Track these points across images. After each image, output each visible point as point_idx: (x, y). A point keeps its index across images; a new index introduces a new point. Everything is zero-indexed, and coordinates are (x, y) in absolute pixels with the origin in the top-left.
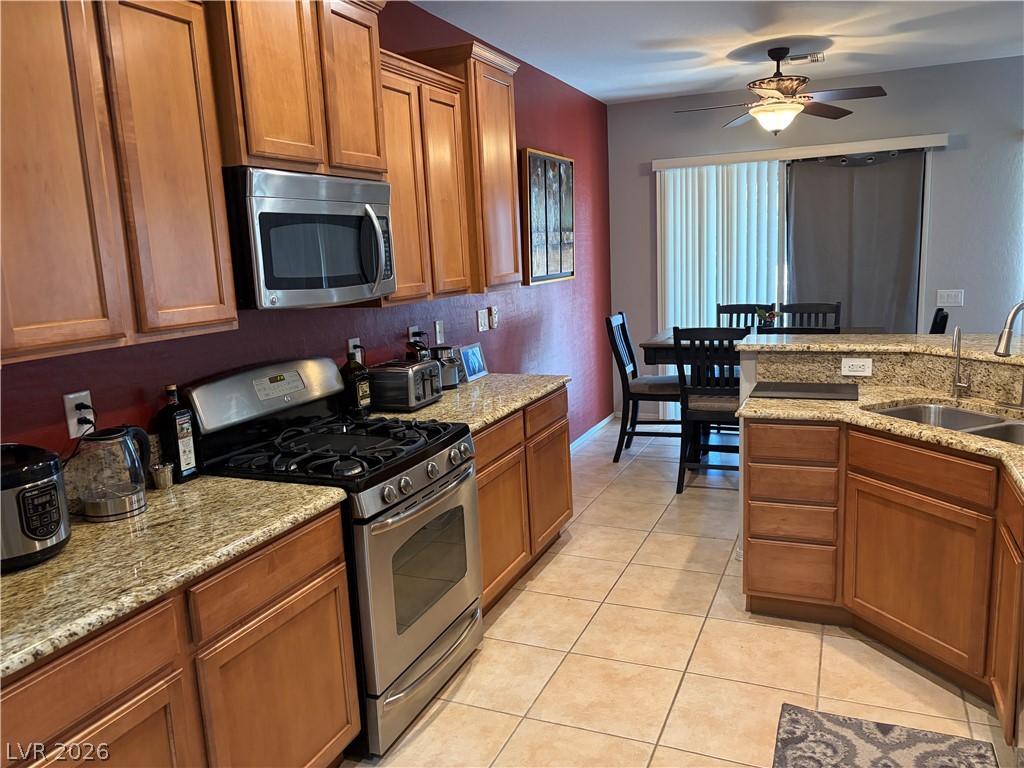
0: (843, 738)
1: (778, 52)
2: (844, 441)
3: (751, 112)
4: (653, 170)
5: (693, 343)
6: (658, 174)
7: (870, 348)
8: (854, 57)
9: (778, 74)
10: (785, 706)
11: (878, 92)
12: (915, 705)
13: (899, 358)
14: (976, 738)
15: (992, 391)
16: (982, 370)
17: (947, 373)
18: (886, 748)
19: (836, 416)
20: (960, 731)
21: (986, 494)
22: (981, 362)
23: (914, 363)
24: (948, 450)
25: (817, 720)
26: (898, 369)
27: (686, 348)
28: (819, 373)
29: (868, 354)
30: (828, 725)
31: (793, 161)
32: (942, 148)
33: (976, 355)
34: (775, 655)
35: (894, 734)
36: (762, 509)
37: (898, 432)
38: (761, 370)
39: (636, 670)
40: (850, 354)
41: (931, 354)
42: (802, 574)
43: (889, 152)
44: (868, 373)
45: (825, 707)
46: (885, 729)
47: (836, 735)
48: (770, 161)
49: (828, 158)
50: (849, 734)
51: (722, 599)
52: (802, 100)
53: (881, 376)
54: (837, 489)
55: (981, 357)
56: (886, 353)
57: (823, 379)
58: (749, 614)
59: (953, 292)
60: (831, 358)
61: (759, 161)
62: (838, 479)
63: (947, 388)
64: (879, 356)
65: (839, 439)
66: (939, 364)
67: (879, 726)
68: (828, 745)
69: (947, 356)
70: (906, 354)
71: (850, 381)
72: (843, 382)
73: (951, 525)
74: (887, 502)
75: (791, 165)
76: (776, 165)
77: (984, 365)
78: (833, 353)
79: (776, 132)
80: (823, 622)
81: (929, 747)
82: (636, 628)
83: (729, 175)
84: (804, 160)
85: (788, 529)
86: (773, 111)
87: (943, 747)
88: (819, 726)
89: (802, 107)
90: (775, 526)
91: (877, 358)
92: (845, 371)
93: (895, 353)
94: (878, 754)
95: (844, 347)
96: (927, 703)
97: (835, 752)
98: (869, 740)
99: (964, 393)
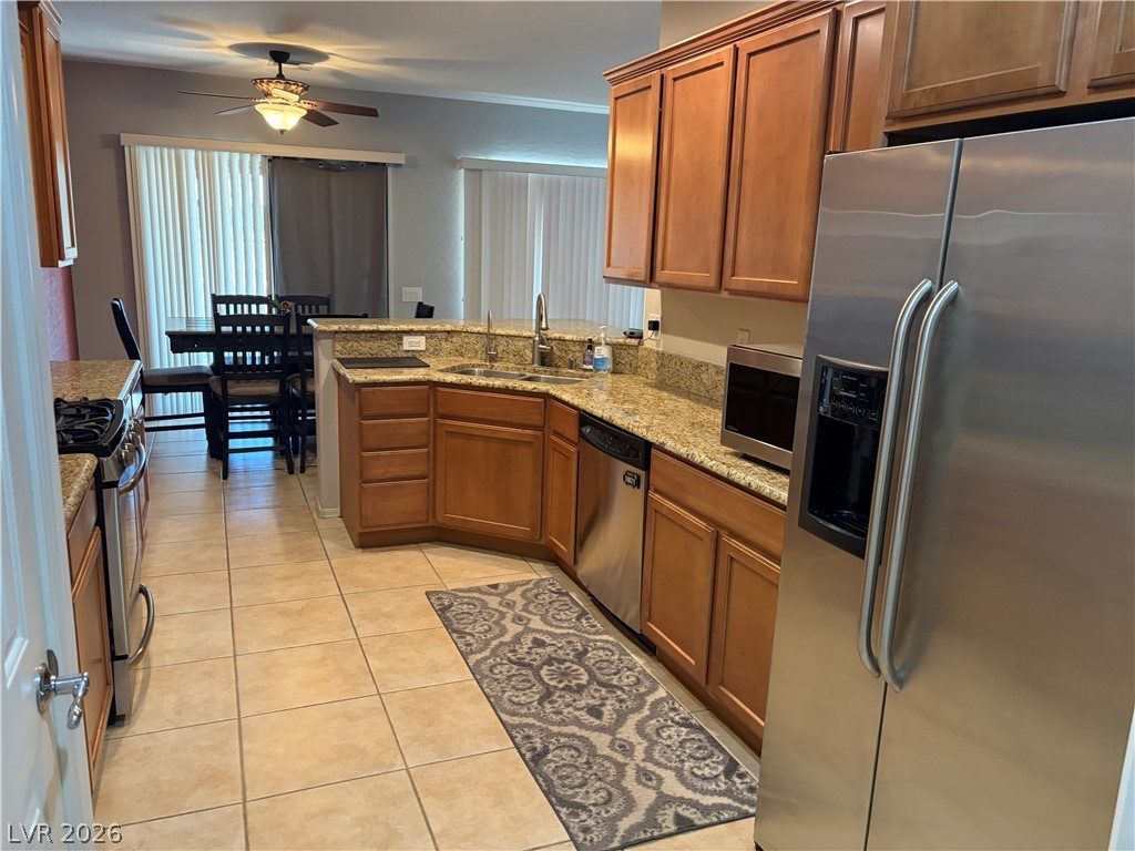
0: (474, 598)
1: (280, 55)
2: (432, 397)
3: (257, 107)
4: (122, 144)
5: (235, 329)
6: (126, 149)
7: (424, 328)
8: (336, 73)
9: (280, 76)
10: (427, 593)
11: (373, 113)
12: (503, 571)
13: (444, 335)
14: (544, 577)
15: (511, 356)
16: (503, 341)
17: (479, 345)
18: (502, 595)
19: (427, 377)
20: (534, 577)
21: (538, 417)
22: (502, 336)
23: (454, 339)
24: (514, 392)
25: (454, 594)
26: (443, 344)
27: (227, 335)
28: (385, 349)
29: (421, 333)
30: (461, 594)
31: (274, 157)
32: (399, 165)
33: (499, 331)
34: (398, 569)
35: (501, 587)
36: (372, 458)
37: (477, 384)
38: (338, 347)
39: (304, 603)
40: (410, 332)
41: (467, 332)
42: (403, 506)
43: (358, 162)
44: (423, 348)
45: (451, 587)
46: (495, 586)
47: (469, 597)
48: (252, 154)
49: (307, 159)
50: (476, 595)
51: (329, 545)
52: (306, 106)
53: (432, 350)
54: (428, 433)
55: (502, 333)
56: (435, 332)
57: (390, 354)
58: (360, 550)
59: (413, 289)
60: (395, 336)
61: (241, 152)
62: (429, 426)
63: (479, 356)
64: (429, 334)
65: (429, 396)
66: (473, 339)
67: (490, 586)
68: (468, 604)
69: (479, 333)
70: (448, 332)
71: (410, 355)
72: (405, 355)
73: (516, 443)
74: (468, 436)
75: (273, 160)
76: (258, 159)
77: (505, 338)
78: (396, 332)
79: (282, 132)
80: (417, 543)
81: (524, 588)
82: (277, 579)
83: (210, 163)
84: (285, 158)
85: (395, 471)
86: (282, 111)
87: (530, 586)
88: (456, 597)
89: (305, 112)
90: (383, 470)
91: (428, 335)
92: (406, 347)
93: (441, 332)
94: (499, 599)
95: (404, 327)
96: (508, 569)
97: (475, 606)
98: (491, 594)
99: (493, 359)
